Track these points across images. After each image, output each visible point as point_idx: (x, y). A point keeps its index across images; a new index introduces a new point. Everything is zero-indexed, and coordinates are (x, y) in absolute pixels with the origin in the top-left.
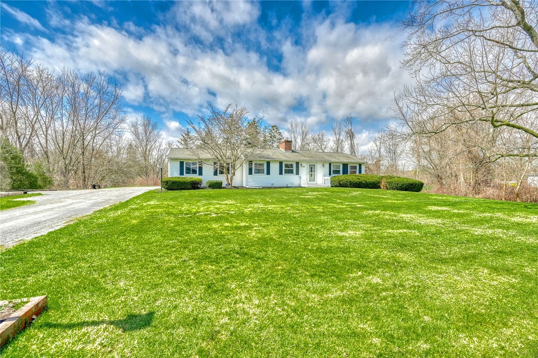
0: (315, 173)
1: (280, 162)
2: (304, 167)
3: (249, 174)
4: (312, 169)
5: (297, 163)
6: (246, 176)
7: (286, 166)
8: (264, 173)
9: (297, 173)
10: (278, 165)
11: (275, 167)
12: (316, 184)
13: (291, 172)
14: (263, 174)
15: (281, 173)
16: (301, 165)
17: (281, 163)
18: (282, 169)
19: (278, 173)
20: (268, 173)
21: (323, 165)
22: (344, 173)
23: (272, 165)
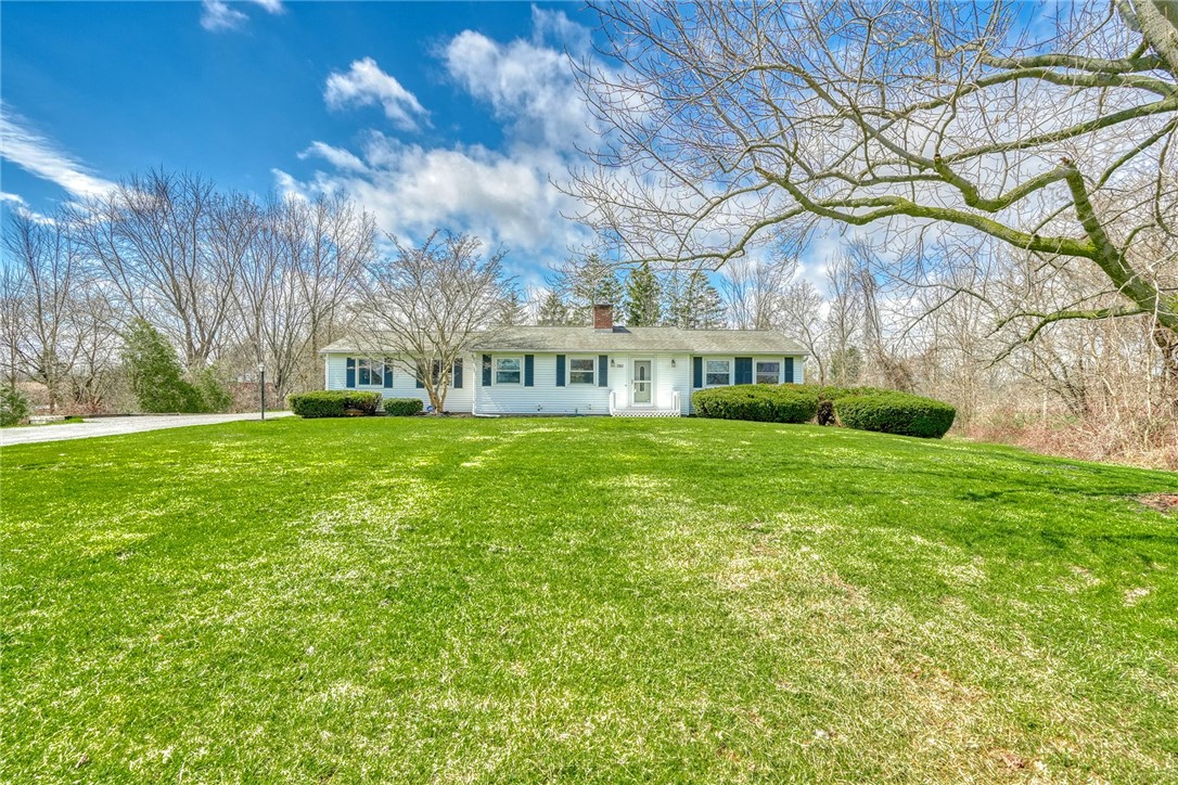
0: (652, 382)
1: (558, 356)
2: (620, 366)
3: (484, 384)
4: (643, 373)
5: (603, 359)
6: (477, 389)
7: (575, 365)
8: (519, 382)
9: (603, 382)
10: (552, 364)
11: (545, 369)
12: (654, 408)
13: (588, 379)
14: (516, 385)
15: (561, 382)
16: (613, 361)
17: (561, 359)
18: (564, 373)
19: (555, 382)
20: (529, 382)
21: (673, 362)
22: (739, 381)
23: (538, 364)
